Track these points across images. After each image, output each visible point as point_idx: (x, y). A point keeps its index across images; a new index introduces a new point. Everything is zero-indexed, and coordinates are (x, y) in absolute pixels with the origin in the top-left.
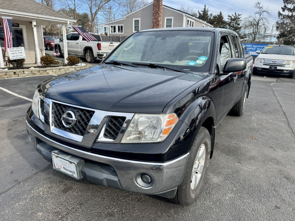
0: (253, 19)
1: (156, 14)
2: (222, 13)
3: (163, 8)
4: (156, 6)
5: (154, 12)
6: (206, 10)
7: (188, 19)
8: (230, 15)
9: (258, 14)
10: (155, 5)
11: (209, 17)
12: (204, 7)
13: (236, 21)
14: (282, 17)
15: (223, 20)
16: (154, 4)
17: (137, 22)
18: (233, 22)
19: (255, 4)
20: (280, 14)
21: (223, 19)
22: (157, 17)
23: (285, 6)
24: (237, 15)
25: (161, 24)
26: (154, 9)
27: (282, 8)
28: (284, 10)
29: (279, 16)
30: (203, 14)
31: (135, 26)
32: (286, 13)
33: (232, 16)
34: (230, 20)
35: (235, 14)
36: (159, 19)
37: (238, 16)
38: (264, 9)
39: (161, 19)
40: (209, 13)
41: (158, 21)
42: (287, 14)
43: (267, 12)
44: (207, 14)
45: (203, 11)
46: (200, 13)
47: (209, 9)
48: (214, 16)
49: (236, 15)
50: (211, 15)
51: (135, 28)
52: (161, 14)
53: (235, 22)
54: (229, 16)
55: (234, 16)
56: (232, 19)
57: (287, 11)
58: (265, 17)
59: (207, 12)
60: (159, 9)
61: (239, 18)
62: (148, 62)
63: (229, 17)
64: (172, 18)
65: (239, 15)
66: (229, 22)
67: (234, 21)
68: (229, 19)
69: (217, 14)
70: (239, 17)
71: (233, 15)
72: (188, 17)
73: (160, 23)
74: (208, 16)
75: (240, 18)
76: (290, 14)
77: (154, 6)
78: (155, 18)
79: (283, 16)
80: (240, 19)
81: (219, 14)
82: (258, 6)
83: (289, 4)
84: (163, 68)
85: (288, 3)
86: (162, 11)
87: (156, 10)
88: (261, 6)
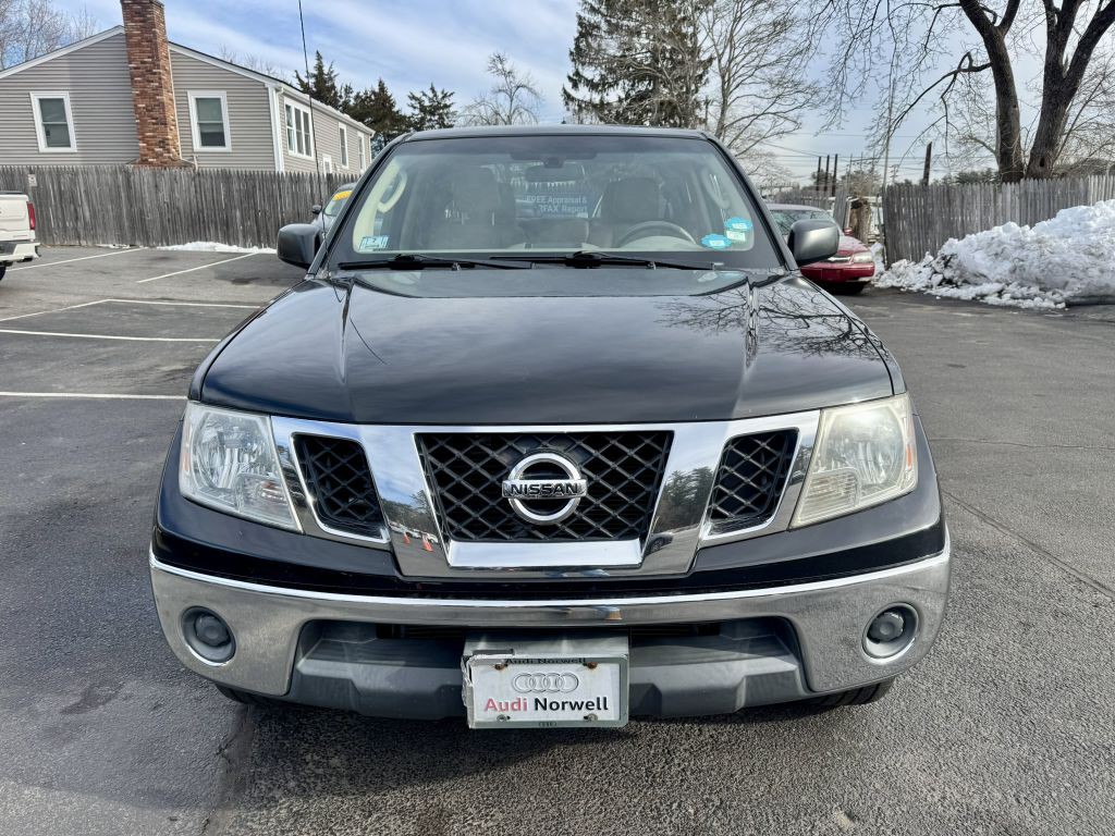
0: (490, 112)
1: (142, 75)
2: (387, 85)
3: (173, 53)
4: (138, 44)
5: (135, 68)
6: (326, 70)
7: (287, 101)
8: (418, 95)
9: (502, 95)
10: (135, 40)
11: (341, 97)
12: (316, 62)
13: (440, 115)
14: (577, 108)
15: (395, 109)
16: (128, 36)
17: (52, 108)
18: (430, 120)
19: (489, 60)
20: (568, 98)
21: (392, 106)
22: (150, 91)
23: (577, 73)
24: (440, 96)
25: (174, 120)
26: (130, 54)
27: (569, 78)
28: (575, 86)
29: (567, 104)
30: (316, 84)
31: (45, 126)
32: (583, 93)
33: (424, 98)
34: (417, 111)
35: (433, 90)
36: (165, 98)
37: (443, 97)
38: (520, 78)
39: (171, 100)
40: (339, 84)
41: (162, 105)
42: (587, 99)
43: (530, 90)
44: (333, 87)
45: (314, 76)
46: (306, 81)
47: (336, 70)
48: (358, 97)
49: (435, 95)
50: (348, 90)
51: (48, 133)
52: (169, 80)
53: (437, 117)
54: (413, 98)
55: (430, 99)
56: (423, 109)
57: (586, 89)
58: (526, 106)
59: (331, 79)
60: (154, 55)
61: (446, 106)
62: (569, 250)
63: (413, 102)
64: (222, 95)
65: (445, 96)
66: (415, 119)
67: (433, 114)
68: (415, 108)
69: (369, 89)
70: (448, 103)
71: (424, 95)
72: (284, 94)
73: (168, 114)
74: (336, 93)
75: (449, 106)
76: (596, 98)
77: (129, 45)
78: (143, 95)
79: (579, 106)
80: (452, 109)
81: (377, 90)
82: (500, 66)
83: (586, 68)
84: (645, 264)
85: (583, 64)
86: (170, 67)
87: (143, 63)
88: (507, 67)
